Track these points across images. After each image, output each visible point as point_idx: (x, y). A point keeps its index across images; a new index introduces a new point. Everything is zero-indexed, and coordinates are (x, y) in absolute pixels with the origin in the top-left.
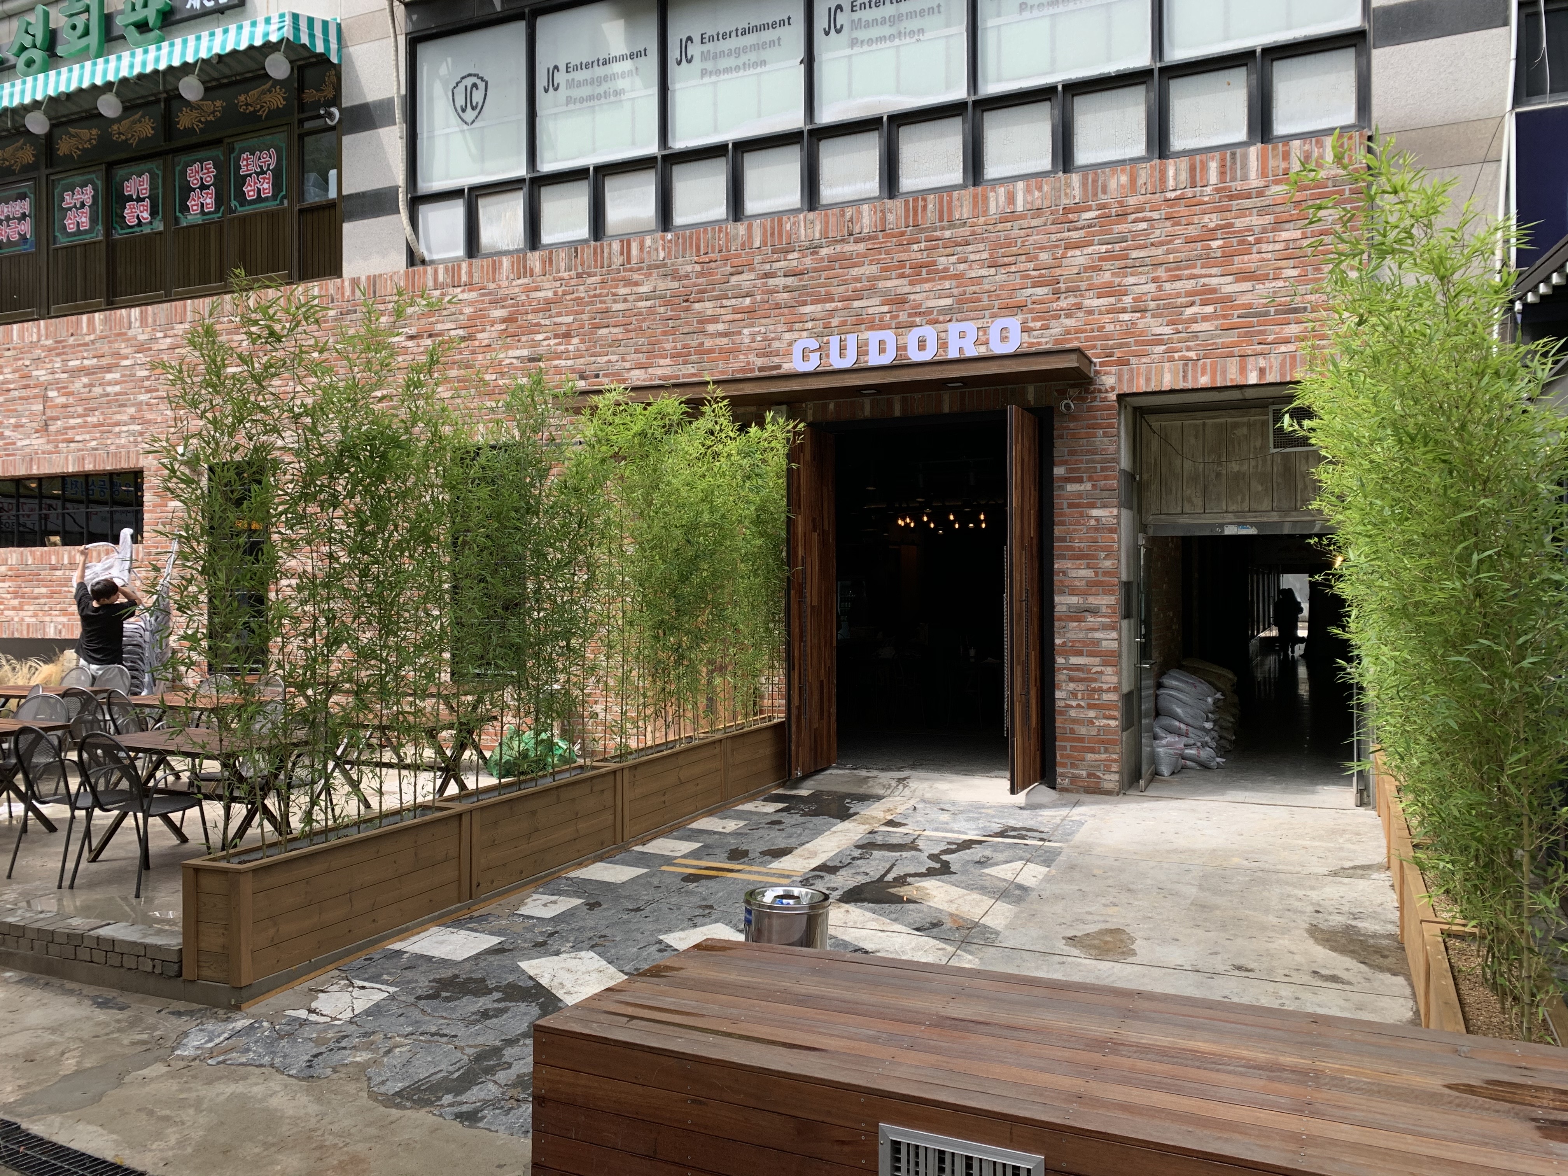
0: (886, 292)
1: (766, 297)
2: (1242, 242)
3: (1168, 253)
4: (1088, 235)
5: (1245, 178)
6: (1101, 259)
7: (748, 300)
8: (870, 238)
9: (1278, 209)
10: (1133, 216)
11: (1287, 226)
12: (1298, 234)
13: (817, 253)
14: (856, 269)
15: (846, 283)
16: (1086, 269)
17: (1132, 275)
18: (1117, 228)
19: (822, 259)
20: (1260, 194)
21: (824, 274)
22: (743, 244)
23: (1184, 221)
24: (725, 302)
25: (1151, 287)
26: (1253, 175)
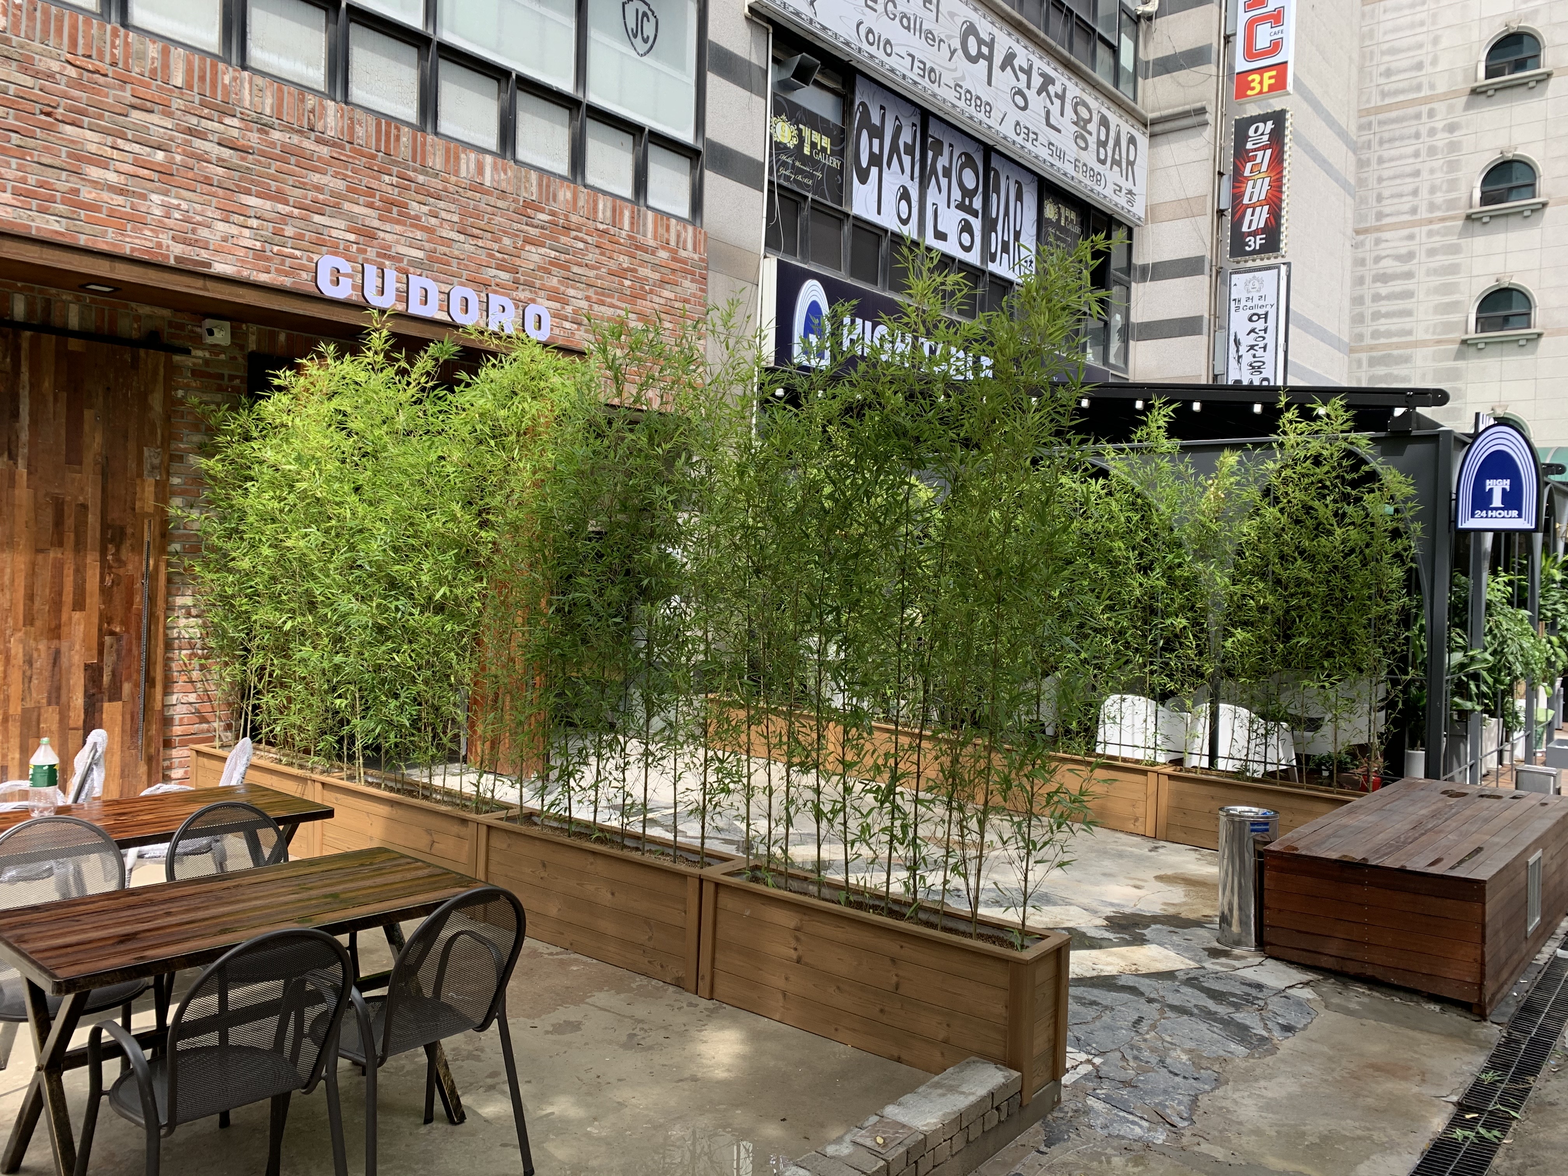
0: (351, 218)
1: (191, 162)
2: (642, 289)
3: (597, 277)
4: (542, 235)
5: (645, 235)
6: (551, 263)
7: (160, 156)
8: (334, 145)
9: (663, 270)
10: (574, 233)
11: (668, 286)
12: (672, 296)
13: (267, 133)
14: (318, 176)
15: (303, 186)
16: (540, 268)
17: (573, 287)
18: (563, 239)
19: (273, 145)
20: (653, 253)
21: (275, 165)
22: (154, 71)
23: (608, 253)
24: (120, 143)
25: (584, 304)
26: (650, 235)
